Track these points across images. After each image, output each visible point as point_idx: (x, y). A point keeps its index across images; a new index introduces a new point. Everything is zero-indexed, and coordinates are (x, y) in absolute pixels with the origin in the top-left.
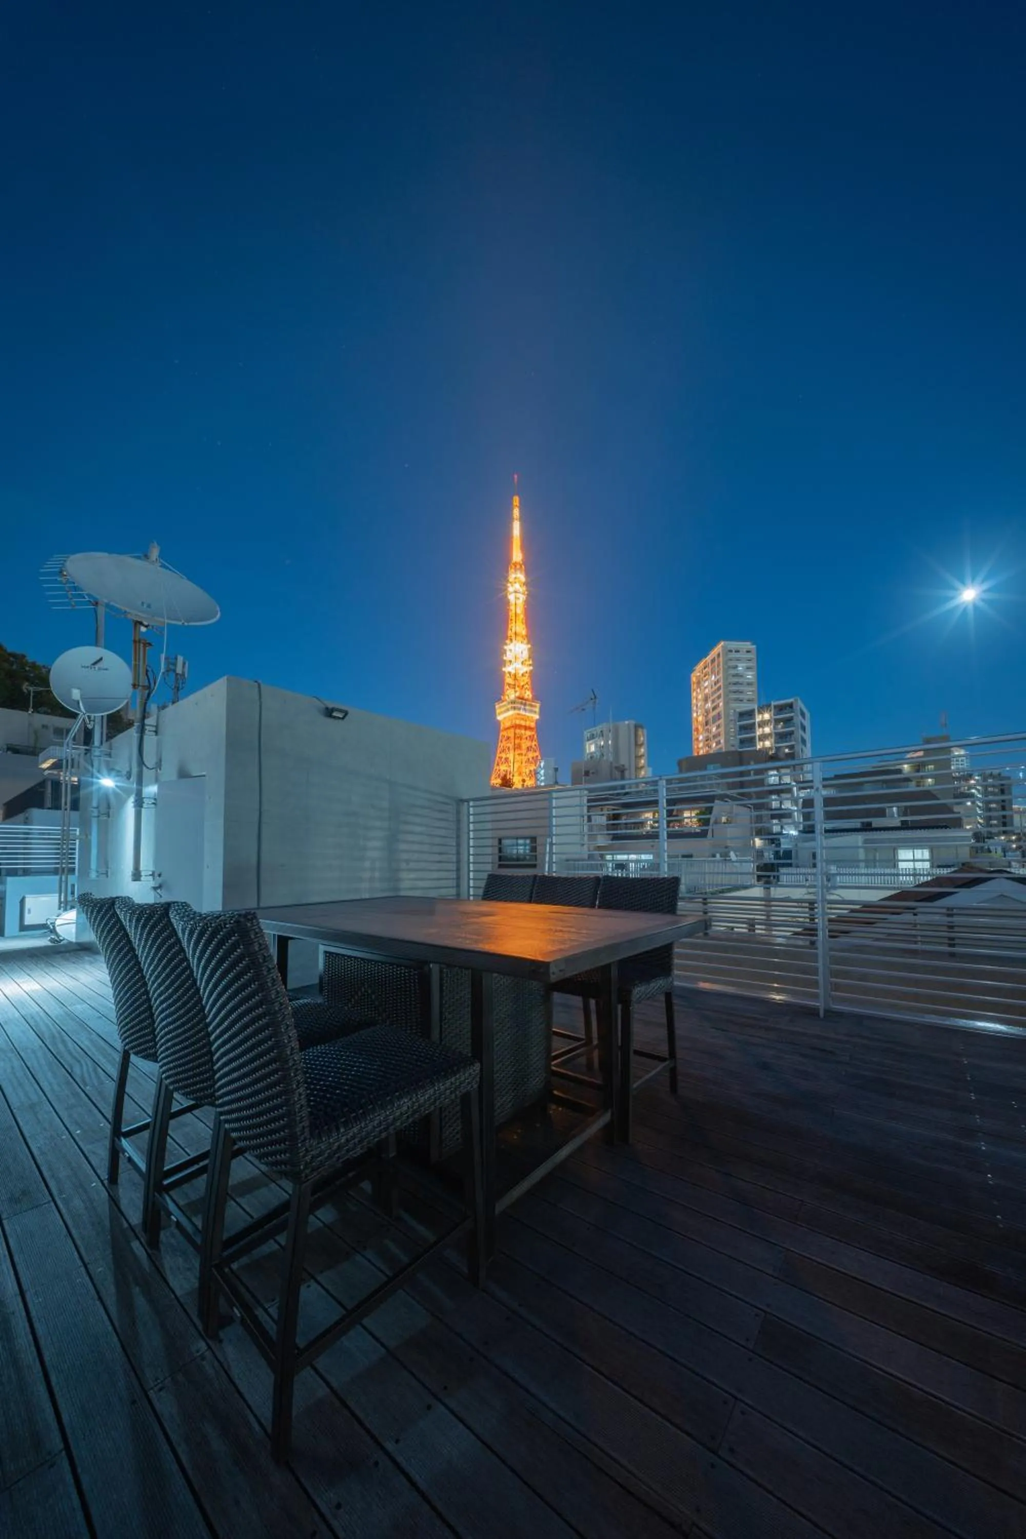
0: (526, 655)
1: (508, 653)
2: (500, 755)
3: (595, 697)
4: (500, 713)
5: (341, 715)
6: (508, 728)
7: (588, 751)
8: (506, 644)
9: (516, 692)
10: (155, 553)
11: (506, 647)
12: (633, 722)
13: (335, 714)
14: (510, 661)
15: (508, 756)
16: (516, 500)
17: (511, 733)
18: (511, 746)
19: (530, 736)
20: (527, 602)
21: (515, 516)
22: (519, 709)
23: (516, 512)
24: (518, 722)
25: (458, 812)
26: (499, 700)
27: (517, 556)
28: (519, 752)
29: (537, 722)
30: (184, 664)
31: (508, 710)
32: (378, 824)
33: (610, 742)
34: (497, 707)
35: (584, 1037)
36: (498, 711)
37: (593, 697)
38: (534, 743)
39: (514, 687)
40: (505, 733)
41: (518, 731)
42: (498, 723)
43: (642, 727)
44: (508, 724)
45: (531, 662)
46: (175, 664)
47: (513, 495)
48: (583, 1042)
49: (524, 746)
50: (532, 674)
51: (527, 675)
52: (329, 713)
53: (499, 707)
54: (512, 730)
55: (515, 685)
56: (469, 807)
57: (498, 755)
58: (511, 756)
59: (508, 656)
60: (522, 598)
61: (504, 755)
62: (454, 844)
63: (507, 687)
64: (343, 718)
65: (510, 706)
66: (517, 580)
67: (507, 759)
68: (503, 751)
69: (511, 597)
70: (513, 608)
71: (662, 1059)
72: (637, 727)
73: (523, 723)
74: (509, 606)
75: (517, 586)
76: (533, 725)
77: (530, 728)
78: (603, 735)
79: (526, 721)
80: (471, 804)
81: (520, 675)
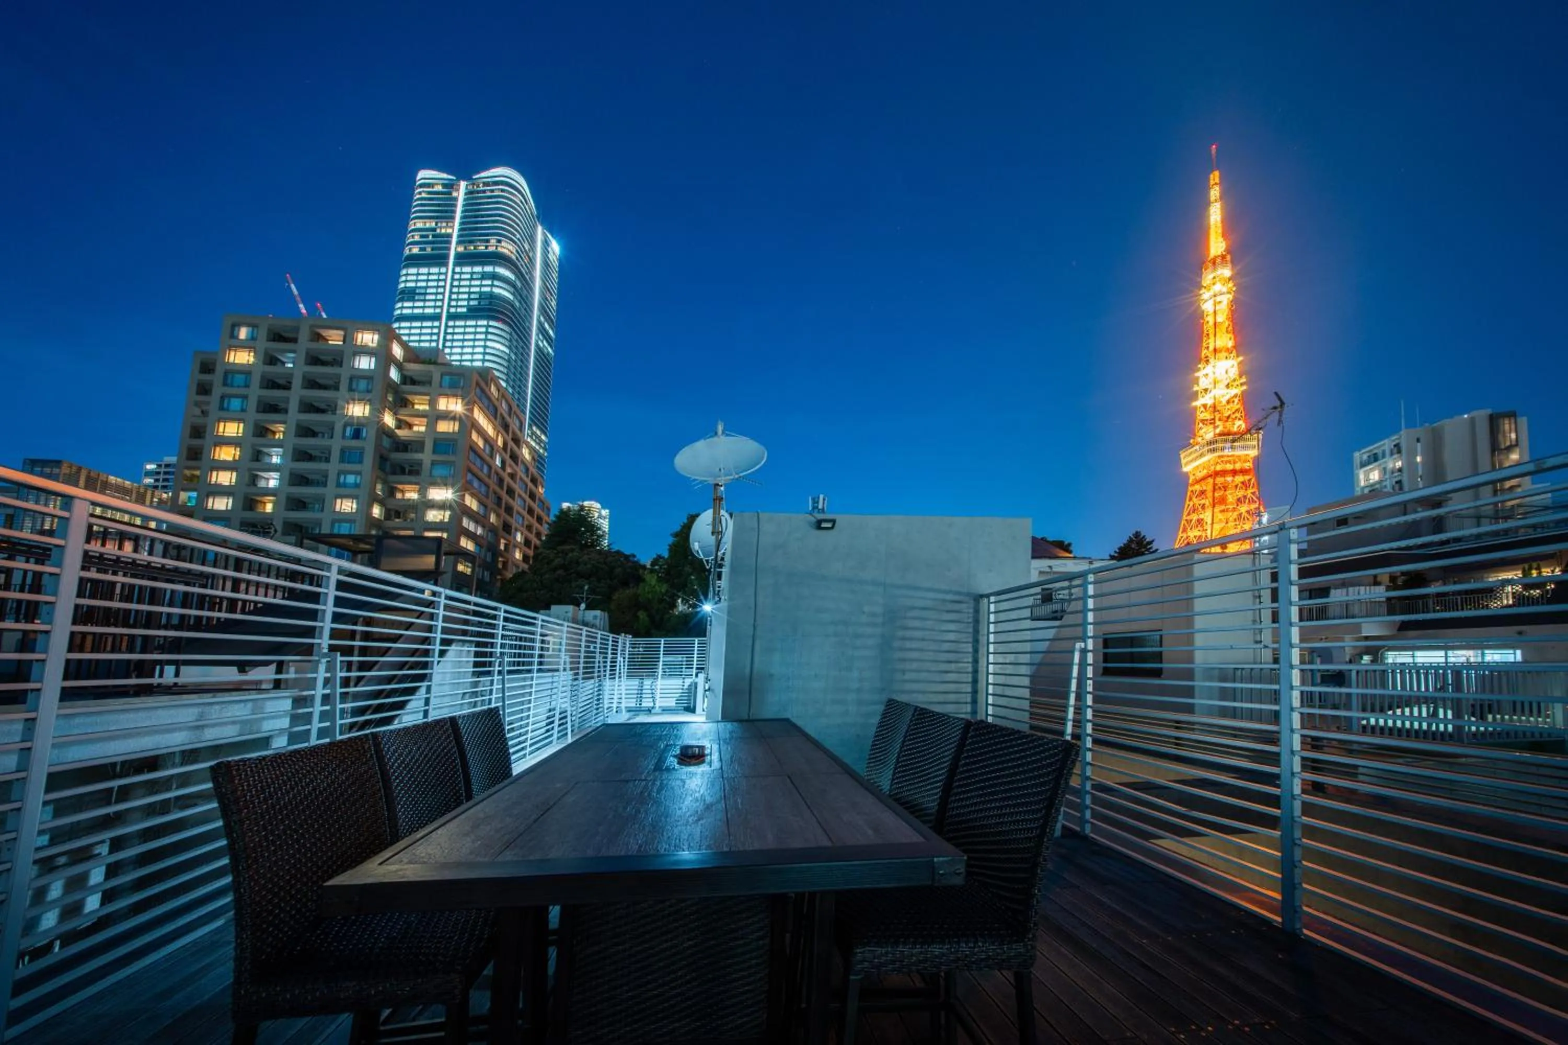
0: (1234, 372)
1: (1201, 380)
2: (1189, 518)
3: (1282, 403)
4: (1187, 464)
5: (829, 525)
6: (1203, 479)
7: (1362, 484)
8: (1199, 370)
9: (1215, 427)
10: (720, 428)
11: (1197, 374)
12: (1482, 414)
13: (824, 525)
14: (1206, 390)
15: (1202, 516)
16: (1215, 177)
17: (1208, 486)
18: (1207, 502)
19: (1243, 483)
20: (1234, 302)
21: (1212, 198)
22: (1223, 449)
23: (1215, 193)
24: (1219, 468)
25: (977, 611)
26: (1188, 445)
27: (1217, 245)
28: (1223, 507)
29: (1256, 460)
30: (824, 500)
31: (1202, 455)
32: (869, 630)
33: (1419, 459)
34: (1182, 456)
36: (1183, 461)
37: (1278, 403)
38: (1249, 491)
39: (1212, 422)
40: (1197, 487)
41: (1220, 480)
42: (1186, 475)
43: (1512, 415)
44: (1200, 475)
45: (1244, 380)
46: (818, 502)
47: (1212, 171)
49: (1231, 499)
50: (1245, 398)
51: (1236, 400)
52: (818, 525)
53: (1184, 457)
54: (1210, 480)
55: (1214, 419)
56: (989, 603)
57: (1184, 517)
58: (1207, 516)
59: (1202, 385)
60: (1226, 299)
61: (1194, 517)
62: (971, 650)
63: (1201, 425)
64: (832, 528)
65: (1206, 448)
66: (1217, 279)
67: (1200, 522)
68: (1194, 510)
69: (1207, 307)
70: (1210, 319)
72: (1494, 421)
73: (1229, 467)
74: (1202, 318)
75: (1218, 287)
76: (1248, 465)
77: (1243, 472)
78: (1399, 452)
79: (1235, 463)
80: (992, 599)
81: (1224, 402)
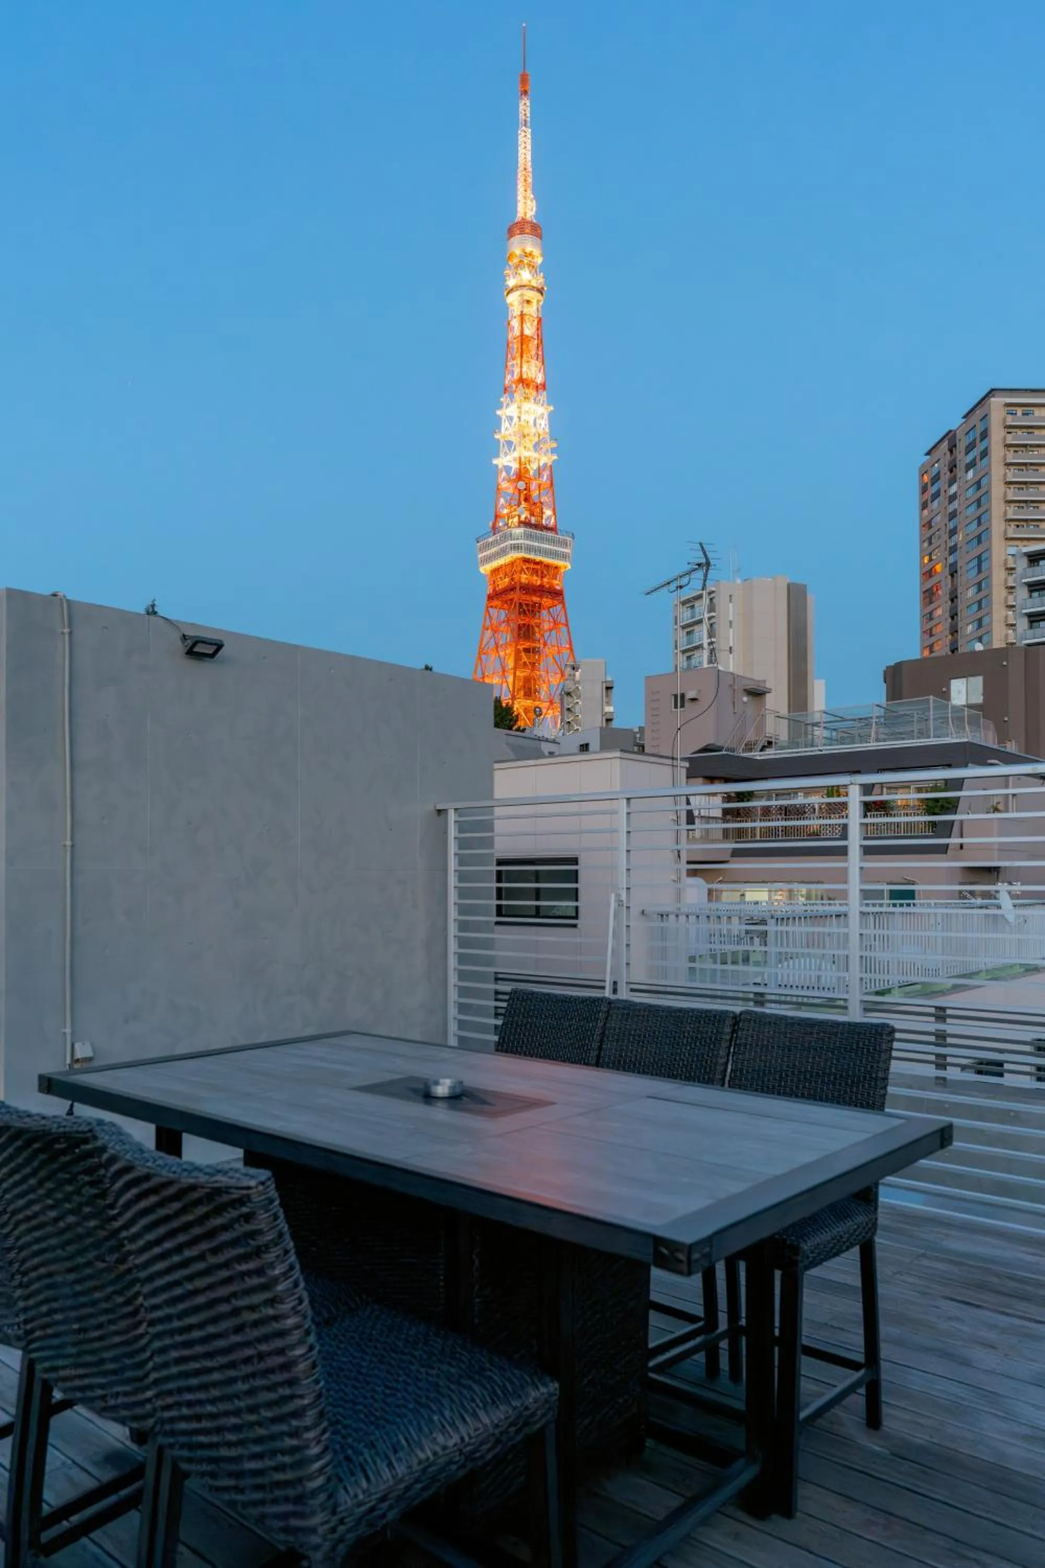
1: (505, 424)
5: (209, 651)
9: (521, 510)
11: (499, 413)
13: (199, 649)
14: (510, 443)
17: (511, 605)
27: (526, 206)
31: (503, 552)
35: (702, 1315)
45: (554, 443)
48: (701, 1324)
52: (189, 647)
59: (506, 431)
60: (534, 299)
64: (212, 656)
65: (509, 542)
66: (524, 261)
70: (515, 323)
71: (853, 1365)
73: (536, 580)
74: (507, 319)
79: (542, 575)
81: (531, 473)
